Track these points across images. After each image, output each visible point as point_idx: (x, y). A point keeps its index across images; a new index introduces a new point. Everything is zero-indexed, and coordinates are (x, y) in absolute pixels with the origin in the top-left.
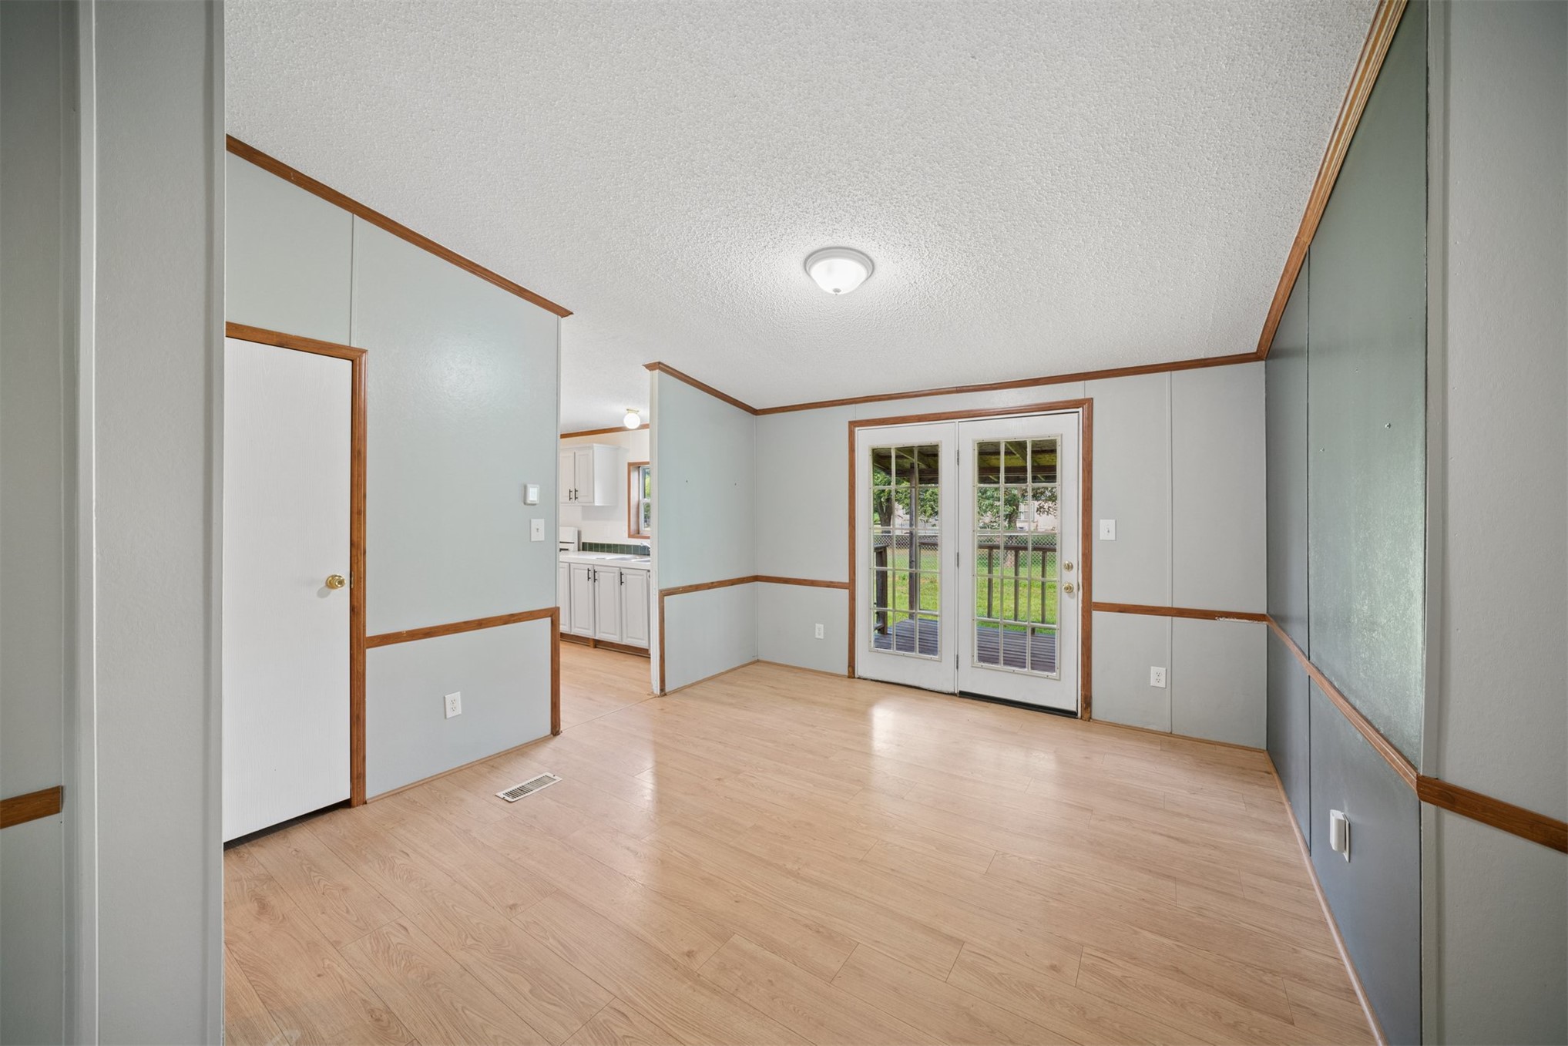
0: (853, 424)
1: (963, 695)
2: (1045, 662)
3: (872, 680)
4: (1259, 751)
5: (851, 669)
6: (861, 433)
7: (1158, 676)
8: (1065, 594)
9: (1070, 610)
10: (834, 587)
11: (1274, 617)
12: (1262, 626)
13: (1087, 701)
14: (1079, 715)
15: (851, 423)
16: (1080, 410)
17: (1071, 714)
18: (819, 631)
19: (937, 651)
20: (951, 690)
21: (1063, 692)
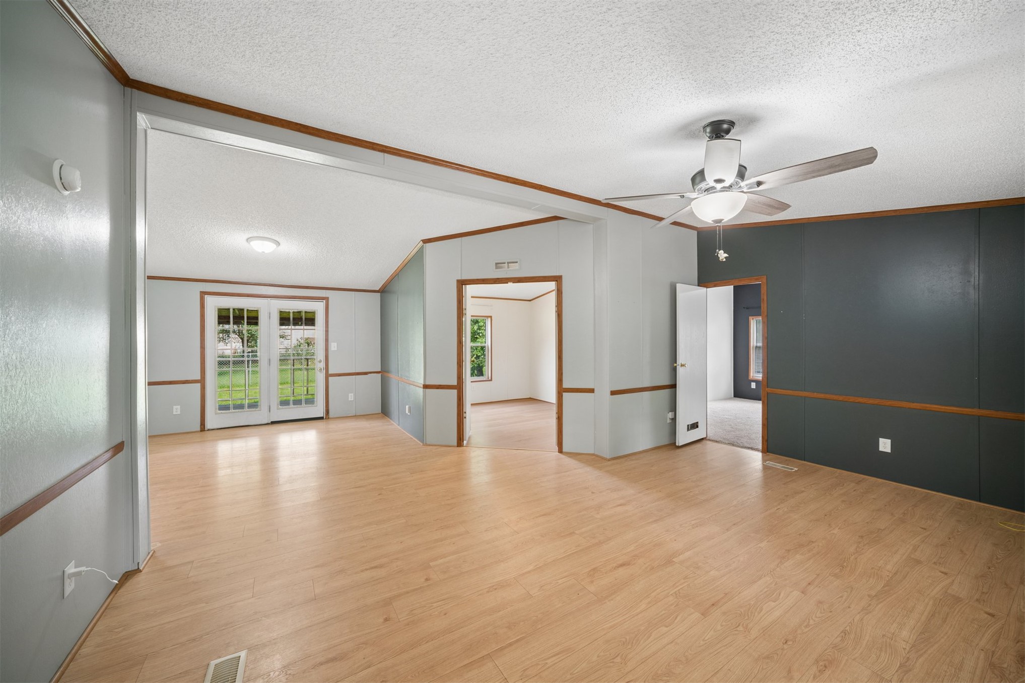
0: (203, 294)
1: (273, 423)
2: (310, 401)
3: (218, 429)
4: (380, 414)
5: (202, 427)
6: (209, 299)
7: (351, 397)
8: (318, 372)
9: (320, 377)
10: (188, 383)
11: (384, 372)
12: (380, 375)
13: (327, 412)
14: (325, 418)
15: (201, 292)
16: (324, 301)
17: (321, 418)
18: (177, 410)
19: (257, 405)
20: (266, 422)
21: (318, 410)
